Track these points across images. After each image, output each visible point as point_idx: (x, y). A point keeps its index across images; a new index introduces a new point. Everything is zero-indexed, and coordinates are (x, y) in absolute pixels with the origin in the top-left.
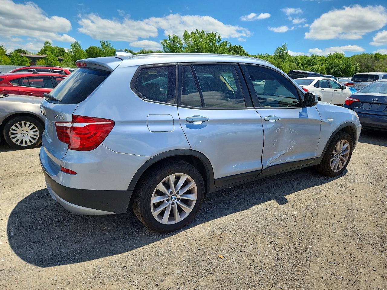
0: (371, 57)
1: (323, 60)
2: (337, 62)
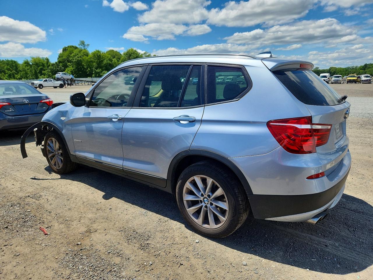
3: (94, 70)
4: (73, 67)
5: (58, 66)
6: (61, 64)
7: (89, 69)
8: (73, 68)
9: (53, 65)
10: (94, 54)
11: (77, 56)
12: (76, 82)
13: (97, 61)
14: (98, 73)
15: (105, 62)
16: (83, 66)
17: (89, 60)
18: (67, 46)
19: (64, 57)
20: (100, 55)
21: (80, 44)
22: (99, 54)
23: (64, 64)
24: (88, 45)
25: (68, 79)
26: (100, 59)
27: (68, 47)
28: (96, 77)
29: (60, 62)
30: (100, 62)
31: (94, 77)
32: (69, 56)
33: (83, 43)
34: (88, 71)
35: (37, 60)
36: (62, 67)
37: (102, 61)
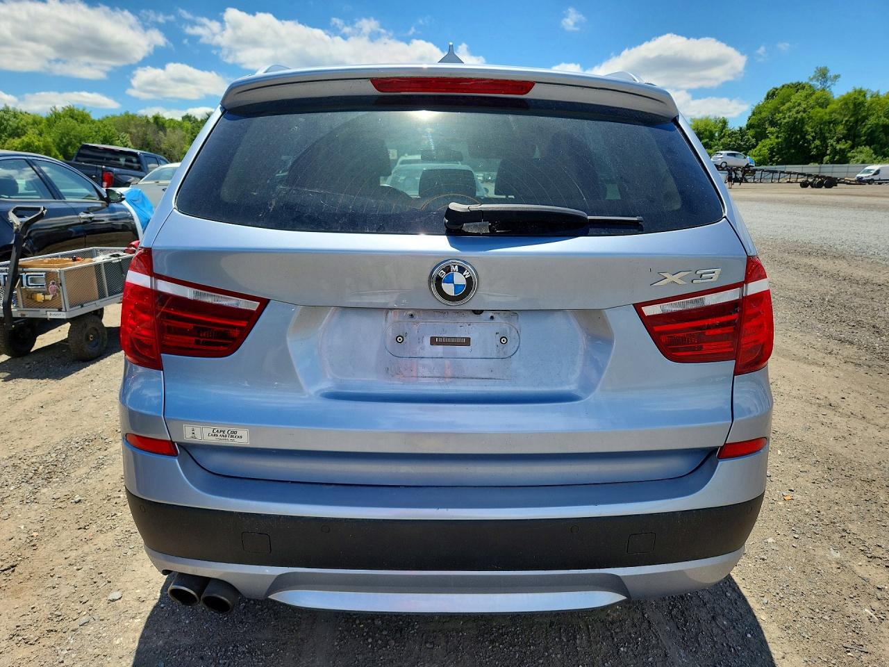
0: (148, 121)
1: (40, 123)
2: (79, 129)
3: (832, 145)
4: (777, 137)
5: (742, 136)
6: (751, 132)
7: (817, 142)
8: (776, 140)
9: (732, 134)
10: (845, 101)
11: (797, 108)
12: (758, 174)
13: (847, 121)
14: (842, 151)
15: (872, 121)
16: (806, 133)
17: (827, 118)
18: (779, 86)
19: (764, 114)
20: (862, 104)
21: (814, 77)
22: (861, 99)
23: (759, 130)
24: (837, 77)
25: (738, 168)
26: (860, 114)
27: (783, 86)
28: (832, 162)
29: (750, 126)
30: (857, 122)
31: (827, 163)
32: (777, 110)
33: (823, 74)
34: (814, 148)
35: (703, 125)
36: (753, 137)
37: (865, 118)
